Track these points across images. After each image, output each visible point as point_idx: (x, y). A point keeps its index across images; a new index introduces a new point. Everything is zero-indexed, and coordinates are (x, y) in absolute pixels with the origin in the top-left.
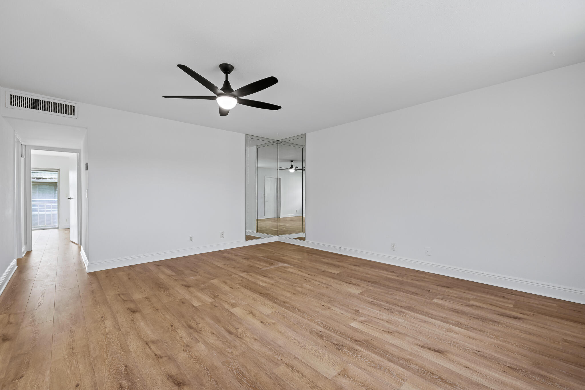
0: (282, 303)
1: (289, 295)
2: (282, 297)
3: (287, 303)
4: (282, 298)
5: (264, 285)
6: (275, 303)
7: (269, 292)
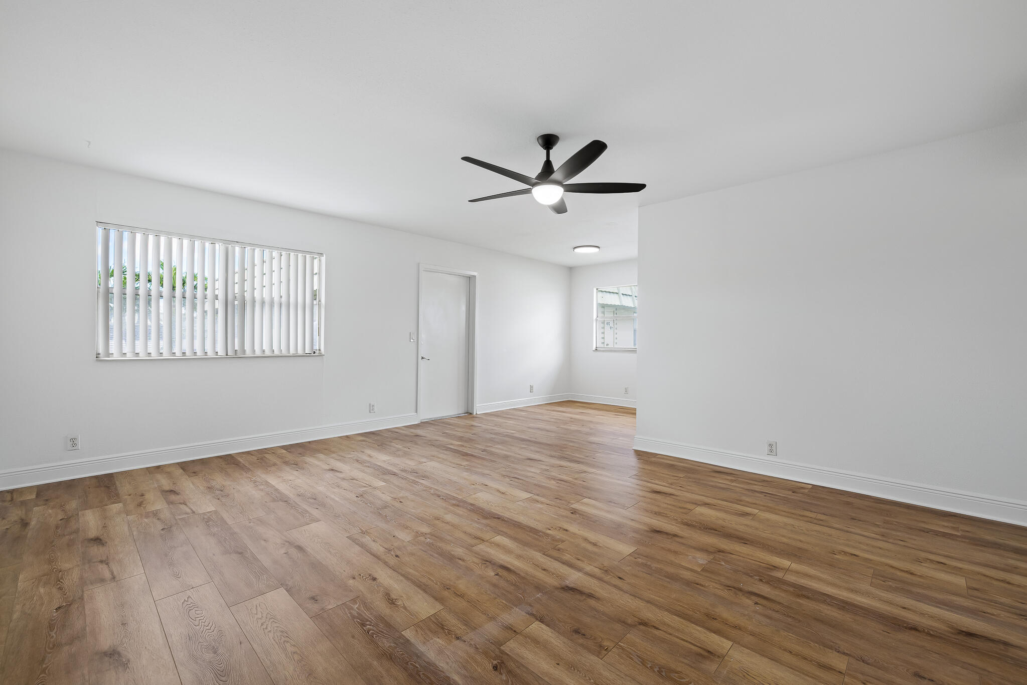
0: (461, 504)
1: (449, 517)
2: (461, 513)
3: (454, 505)
4: (460, 511)
5: (499, 539)
6: (472, 505)
7: (484, 521)
